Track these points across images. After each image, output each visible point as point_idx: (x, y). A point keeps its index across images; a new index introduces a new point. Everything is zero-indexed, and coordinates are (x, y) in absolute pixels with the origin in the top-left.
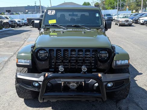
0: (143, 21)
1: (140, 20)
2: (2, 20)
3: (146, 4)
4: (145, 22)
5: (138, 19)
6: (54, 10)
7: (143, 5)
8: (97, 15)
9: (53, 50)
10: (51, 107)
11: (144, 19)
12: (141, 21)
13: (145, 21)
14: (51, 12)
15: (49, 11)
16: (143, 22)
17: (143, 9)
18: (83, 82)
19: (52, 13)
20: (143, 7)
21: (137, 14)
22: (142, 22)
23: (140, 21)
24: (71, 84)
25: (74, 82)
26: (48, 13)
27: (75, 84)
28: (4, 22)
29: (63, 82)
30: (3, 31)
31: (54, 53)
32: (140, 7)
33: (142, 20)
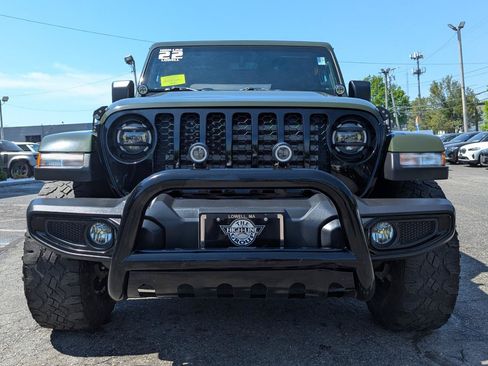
0: (476, 153)
1: (464, 151)
2: (9, 153)
3: (476, 113)
4: (483, 159)
5: (457, 151)
6: (179, 47)
7: (468, 115)
8: (322, 62)
9: (171, 117)
10: (156, 355)
11: (476, 149)
12: (469, 155)
13: (481, 154)
14: (168, 54)
15: (162, 51)
16: (476, 158)
17: (469, 127)
18: (280, 217)
19: (174, 56)
20: (469, 121)
21: (454, 137)
22: (471, 159)
23: (464, 155)
24: (235, 225)
25: (247, 214)
26: (161, 57)
27: (250, 225)
28: (14, 158)
29: (204, 217)
30: (8, 185)
31: (172, 128)
32: (458, 122)
33: (472, 152)
